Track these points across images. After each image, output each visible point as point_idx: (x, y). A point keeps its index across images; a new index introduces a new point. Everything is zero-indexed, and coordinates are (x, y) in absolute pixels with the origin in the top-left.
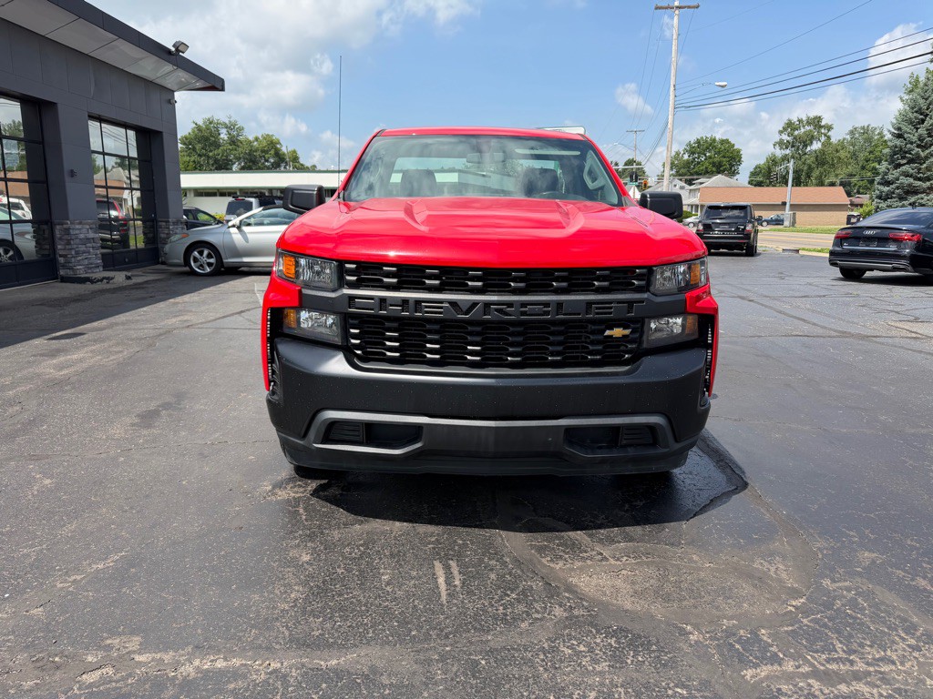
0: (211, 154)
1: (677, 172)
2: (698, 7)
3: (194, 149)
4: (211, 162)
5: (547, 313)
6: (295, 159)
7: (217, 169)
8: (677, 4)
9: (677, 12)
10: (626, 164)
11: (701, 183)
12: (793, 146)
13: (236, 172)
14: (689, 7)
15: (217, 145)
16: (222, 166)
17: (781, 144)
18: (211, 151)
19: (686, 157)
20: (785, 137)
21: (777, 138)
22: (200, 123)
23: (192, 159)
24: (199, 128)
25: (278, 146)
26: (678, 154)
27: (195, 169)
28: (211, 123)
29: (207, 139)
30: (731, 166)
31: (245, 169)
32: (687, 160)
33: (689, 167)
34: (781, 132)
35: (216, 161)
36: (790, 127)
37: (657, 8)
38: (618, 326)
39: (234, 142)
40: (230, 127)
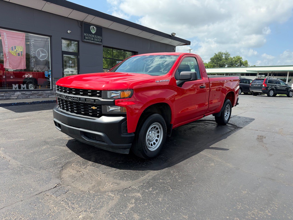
0: (218, 63)
3: (214, 62)
4: (218, 65)
5: (77, 100)
6: (246, 63)
7: (220, 67)
13: (226, 68)
15: (221, 60)
16: (222, 66)
18: (219, 62)
22: (217, 53)
23: (213, 64)
24: (216, 55)
25: (241, 59)
27: (213, 67)
28: (220, 53)
29: (218, 58)
31: (229, 67)
35: (220, 65)
38: (94, 106)
39: (226, 59)
40: (226, 54)
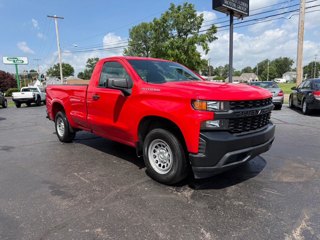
1: (52, 75)
2: (63, 18)
8: (55, 16)
9: (56, 19)
10: (30, 72)
11: (65, 79)
12: (91, 67)
14: (60, 18)
17: (88, 66)
19: (54, 70)
20: (89, 64)
21: (86, 64)
26: (51, 68)
30: (71, 73)
32: (55, 71)
33: (56, 73)
34: (87, 62)
36: (90, 61)
37: (48, 16)
